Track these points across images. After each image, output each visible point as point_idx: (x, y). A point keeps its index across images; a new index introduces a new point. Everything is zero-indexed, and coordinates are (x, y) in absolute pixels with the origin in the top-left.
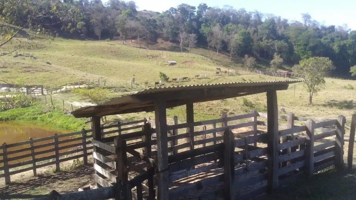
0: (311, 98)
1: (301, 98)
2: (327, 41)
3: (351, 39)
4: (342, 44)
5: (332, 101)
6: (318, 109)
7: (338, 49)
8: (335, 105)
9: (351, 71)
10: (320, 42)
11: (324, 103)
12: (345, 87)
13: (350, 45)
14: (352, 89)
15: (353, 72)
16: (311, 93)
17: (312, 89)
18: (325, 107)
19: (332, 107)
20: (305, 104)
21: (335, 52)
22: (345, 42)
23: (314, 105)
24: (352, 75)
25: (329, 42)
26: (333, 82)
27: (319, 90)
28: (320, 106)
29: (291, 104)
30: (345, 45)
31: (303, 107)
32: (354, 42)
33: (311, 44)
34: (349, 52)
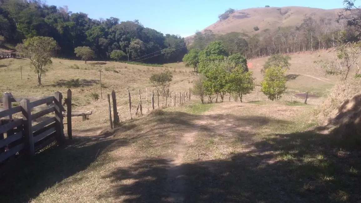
0: (39, 79)
1: (29, 80)
2: (50, 21)
3: (72, 21)
4: (65, 26)
5: (61, 81)
6: (48, 90)
7: (62, 30)
8: (64, 84)
9: (75, 52)
10: (44, 21)
11: (53, 83)
12: (72, 67)
13: (72, 28)
14: (78, 68)
15: (77, 53)
16: (40, 74)
17: (40, 70)
18: (55, 87)
19: (61, 86)
20: (33, 85)
21: (59, 33)
22: (67, 23)
23: (43, 87)
24: (77, 56)
25: (53, 22)
26: (60, 62)
27: (47, 70)
28: (50, 87)
29: (18, 87)
30: (67, 26)
31: (32, 89)
32: (75, 25)
33: (35, 23)
34: (72, 33)
